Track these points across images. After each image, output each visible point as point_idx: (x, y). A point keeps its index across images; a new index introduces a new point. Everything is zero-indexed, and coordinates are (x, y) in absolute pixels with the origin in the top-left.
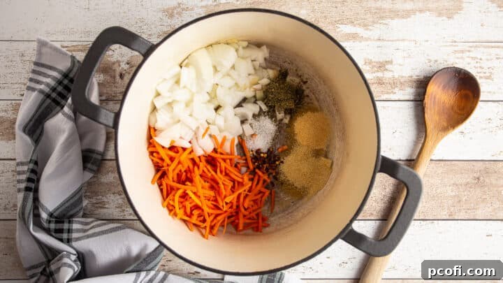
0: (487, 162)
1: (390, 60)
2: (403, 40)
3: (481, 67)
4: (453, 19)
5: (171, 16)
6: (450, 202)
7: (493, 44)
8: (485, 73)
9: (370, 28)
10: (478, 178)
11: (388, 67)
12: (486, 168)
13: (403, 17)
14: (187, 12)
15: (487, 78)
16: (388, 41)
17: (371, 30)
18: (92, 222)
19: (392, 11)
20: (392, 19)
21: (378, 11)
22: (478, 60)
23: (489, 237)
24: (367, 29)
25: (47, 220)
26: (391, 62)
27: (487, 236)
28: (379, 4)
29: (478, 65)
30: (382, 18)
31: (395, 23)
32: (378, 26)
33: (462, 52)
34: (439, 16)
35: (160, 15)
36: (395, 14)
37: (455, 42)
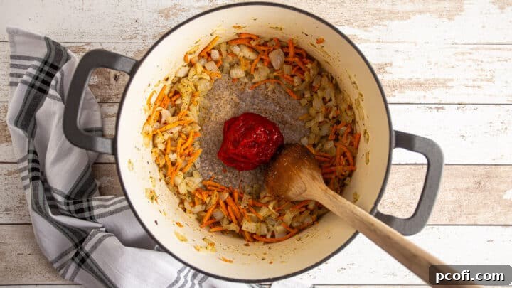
0: (488, 167)
1: (389, 62)
2: (403, 42)
3: (482, 70)
4: (454, 20)
5: (167, 17)
6: (451, 207)
7: (495, 46)
8: (486, 75)
9: (370, 29)
10: (479, 183)
11: (387, 69)
12: (487, 173)
13: (402, 18)
14: (183, 13)
15: (488, 81)
16: (388, 42)
17: (369, 31)
18: (111, 199)
19: (391, 12)
20: (391, 20)
21: (378, 13)
22: (479, 63)
23: (491, 243)
24: (366, 31)
25: (65, 203)
26: (390, 65)
27: (488, 241)
28: (378, 5)
29: (479, 67)
30: (381, 19)
31: (395, 24)
32: (377, 27)
33: (463, 54)
34: (439, 18)
35: (156, 15)
36: (396, 15)
37: (456, 44)
